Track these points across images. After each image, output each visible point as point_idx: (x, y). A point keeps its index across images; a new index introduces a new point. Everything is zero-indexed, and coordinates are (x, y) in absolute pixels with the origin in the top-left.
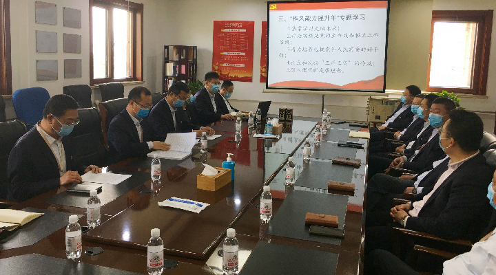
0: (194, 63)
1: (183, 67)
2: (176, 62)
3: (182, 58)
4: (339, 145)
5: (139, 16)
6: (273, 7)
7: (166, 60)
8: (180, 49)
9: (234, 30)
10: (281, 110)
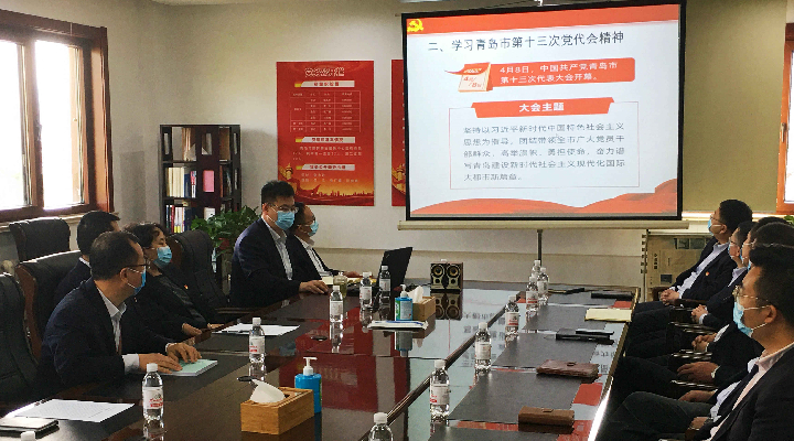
0: (234, 166)
1: (209, 176)
2: (190, 166)
3: (204, 153)
4: (559, 338)
5: (96, 58)
6: (415, 25)
7: (167, 161)
8: (199, 133)
9: (328, 84)
10: (435, 268)
